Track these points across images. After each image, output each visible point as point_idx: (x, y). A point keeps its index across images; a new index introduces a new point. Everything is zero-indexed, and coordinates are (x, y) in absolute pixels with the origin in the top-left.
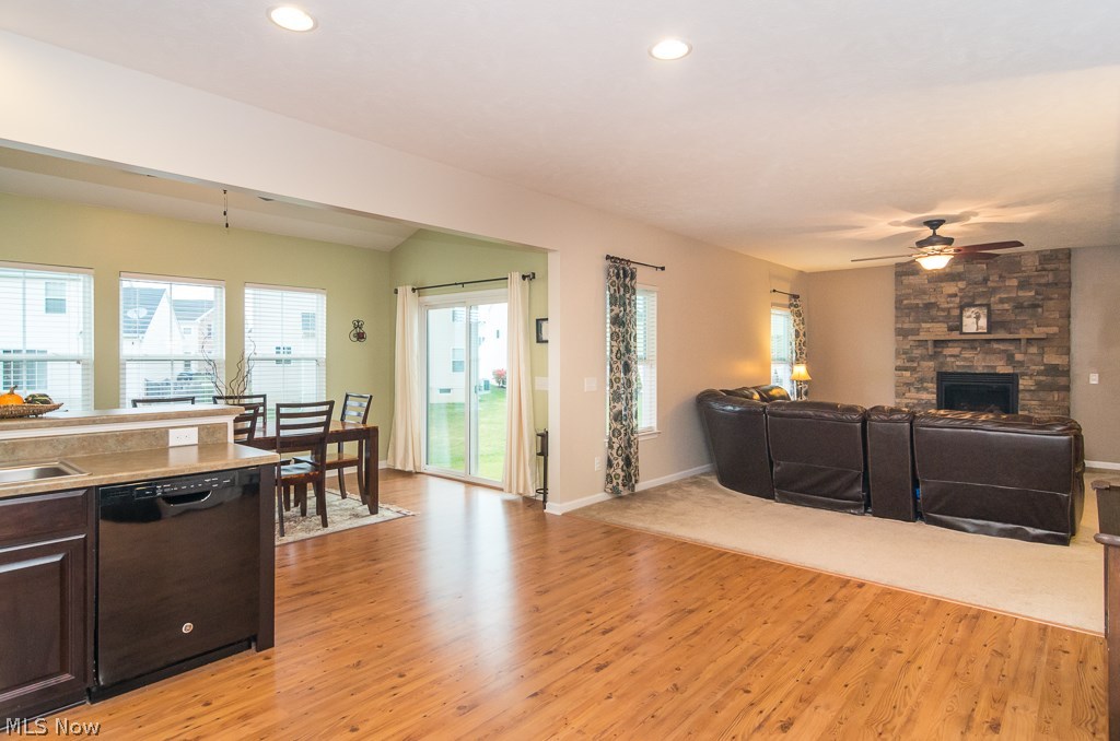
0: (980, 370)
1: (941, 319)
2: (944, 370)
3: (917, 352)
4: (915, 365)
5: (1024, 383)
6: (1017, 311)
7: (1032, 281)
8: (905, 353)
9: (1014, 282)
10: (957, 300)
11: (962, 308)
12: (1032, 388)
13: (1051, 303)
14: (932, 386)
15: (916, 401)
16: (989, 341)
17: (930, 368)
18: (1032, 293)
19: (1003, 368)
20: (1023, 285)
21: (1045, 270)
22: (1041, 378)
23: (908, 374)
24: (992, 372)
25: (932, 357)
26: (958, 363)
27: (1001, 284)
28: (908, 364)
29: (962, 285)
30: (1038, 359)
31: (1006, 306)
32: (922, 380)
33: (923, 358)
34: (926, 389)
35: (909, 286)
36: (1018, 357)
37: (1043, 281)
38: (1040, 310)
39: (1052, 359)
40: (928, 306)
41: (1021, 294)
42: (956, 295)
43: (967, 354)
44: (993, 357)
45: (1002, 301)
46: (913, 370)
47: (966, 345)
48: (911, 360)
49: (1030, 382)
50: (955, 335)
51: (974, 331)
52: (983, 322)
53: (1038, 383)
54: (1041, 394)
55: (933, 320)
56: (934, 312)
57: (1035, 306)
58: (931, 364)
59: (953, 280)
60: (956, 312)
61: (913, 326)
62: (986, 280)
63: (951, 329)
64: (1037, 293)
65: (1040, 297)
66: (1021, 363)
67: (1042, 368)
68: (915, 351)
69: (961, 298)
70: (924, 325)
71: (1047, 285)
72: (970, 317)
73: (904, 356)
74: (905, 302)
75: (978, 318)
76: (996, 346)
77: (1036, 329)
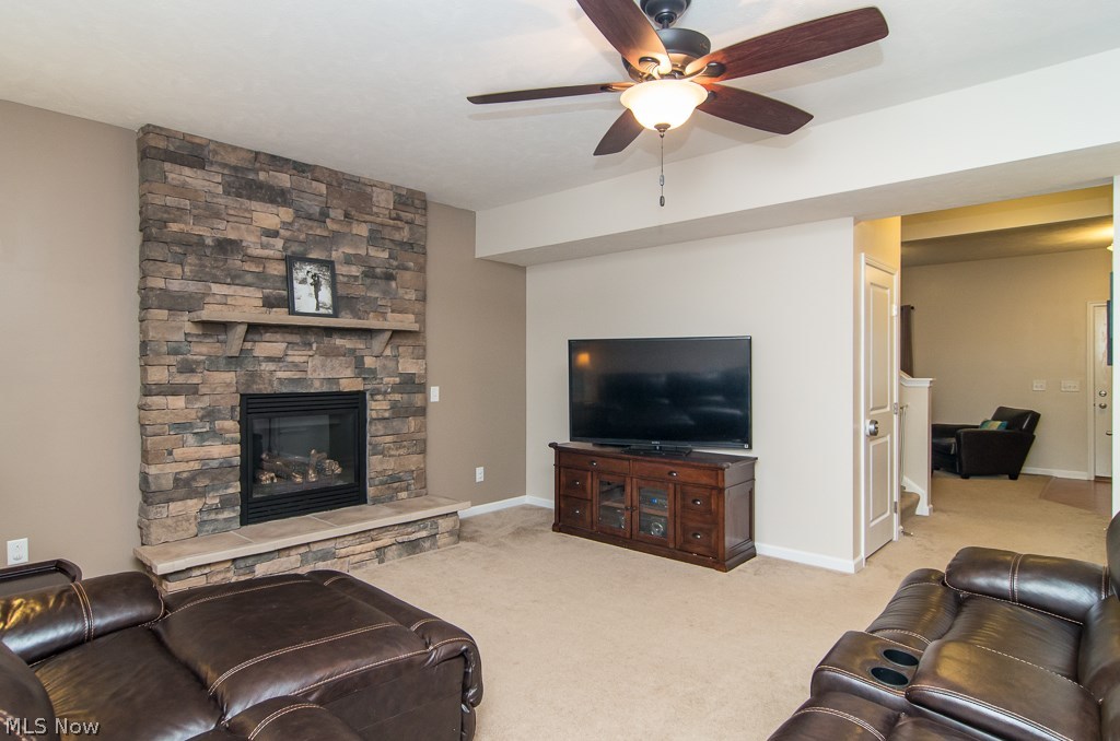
0: (317, 387)
1: (249, 278)
2: (256, 388)
3: (202, 350)
4: (195, 379)
5: (376, 407)
6: (368, 281)
7: (386, 233)
8: (174, 352)
9: (362, 230)
10: (279, 243)
11: (290, 261)
12: (387, 415)
13: (407, 275)
14: (231, 426)
15: (196, 466)
16: (330, 331)
17: (228, 385)
18: (386, 255)
19: (349, 383)
20: (375, 239)
21: (398, 218)
22: (397, 397)
23: (178, 402)
24: (335, 389)
25: (234, 361)
26: (280, 374)
27: (344, 229)
28: (180, 379)
29: (286, 214)
30: (391, 364)
31: (355, 270)
32: (210, 414)
33: (213, 364)
34: (216, 434)
35: (182, 190)
36: (369, 362)
37: (397, 237)
38: (393, 284)
39: (408, 366)
40: (226, 246)
41: (373, 252)
42: (275, 234)
43: (297, 356)
44: (336, 362)
45: (348, 260)
46: (192, 391)
47: (296, 338)
48: (187, 368)
49: (385, 405)
50: (279, 316)
51: (313, 310)
52: (325, 295)
53: (394, 406)
54: (396, 423)
55: (235, 279)
56: (235, 262)
57: (389, 277)
58: (230, 377)
59: (272, 201)
60: (278, 269)
61: (192, 287)
62: (324, 215)
63: (269, 303)
64: (390, 257)
65: (395, 263)
66: (373, 371)
67: (397, 380)
68: (196, 348)
69: (287, 240)
70: (216, 288)
71: (401, 244)
72: (303, 281)
73: (172, 359)
74: (174, 227)
75: (317, 285)
76: (339, 342)
77: (390, 315)
